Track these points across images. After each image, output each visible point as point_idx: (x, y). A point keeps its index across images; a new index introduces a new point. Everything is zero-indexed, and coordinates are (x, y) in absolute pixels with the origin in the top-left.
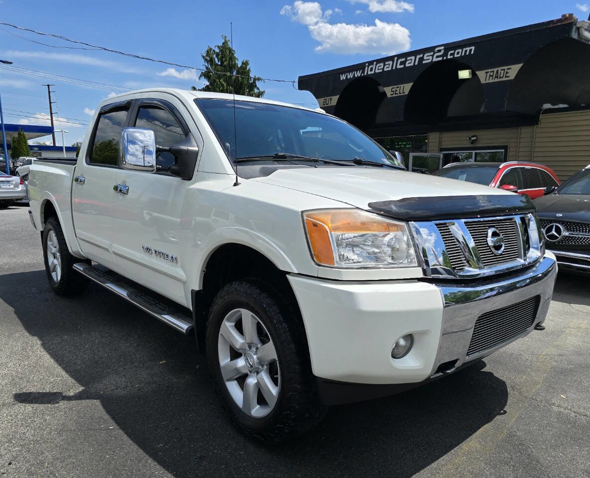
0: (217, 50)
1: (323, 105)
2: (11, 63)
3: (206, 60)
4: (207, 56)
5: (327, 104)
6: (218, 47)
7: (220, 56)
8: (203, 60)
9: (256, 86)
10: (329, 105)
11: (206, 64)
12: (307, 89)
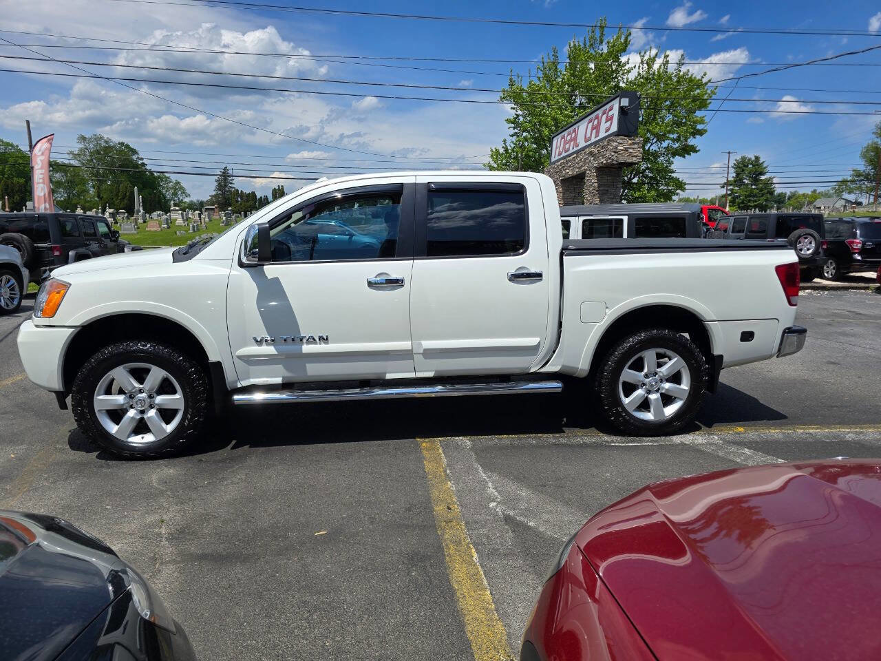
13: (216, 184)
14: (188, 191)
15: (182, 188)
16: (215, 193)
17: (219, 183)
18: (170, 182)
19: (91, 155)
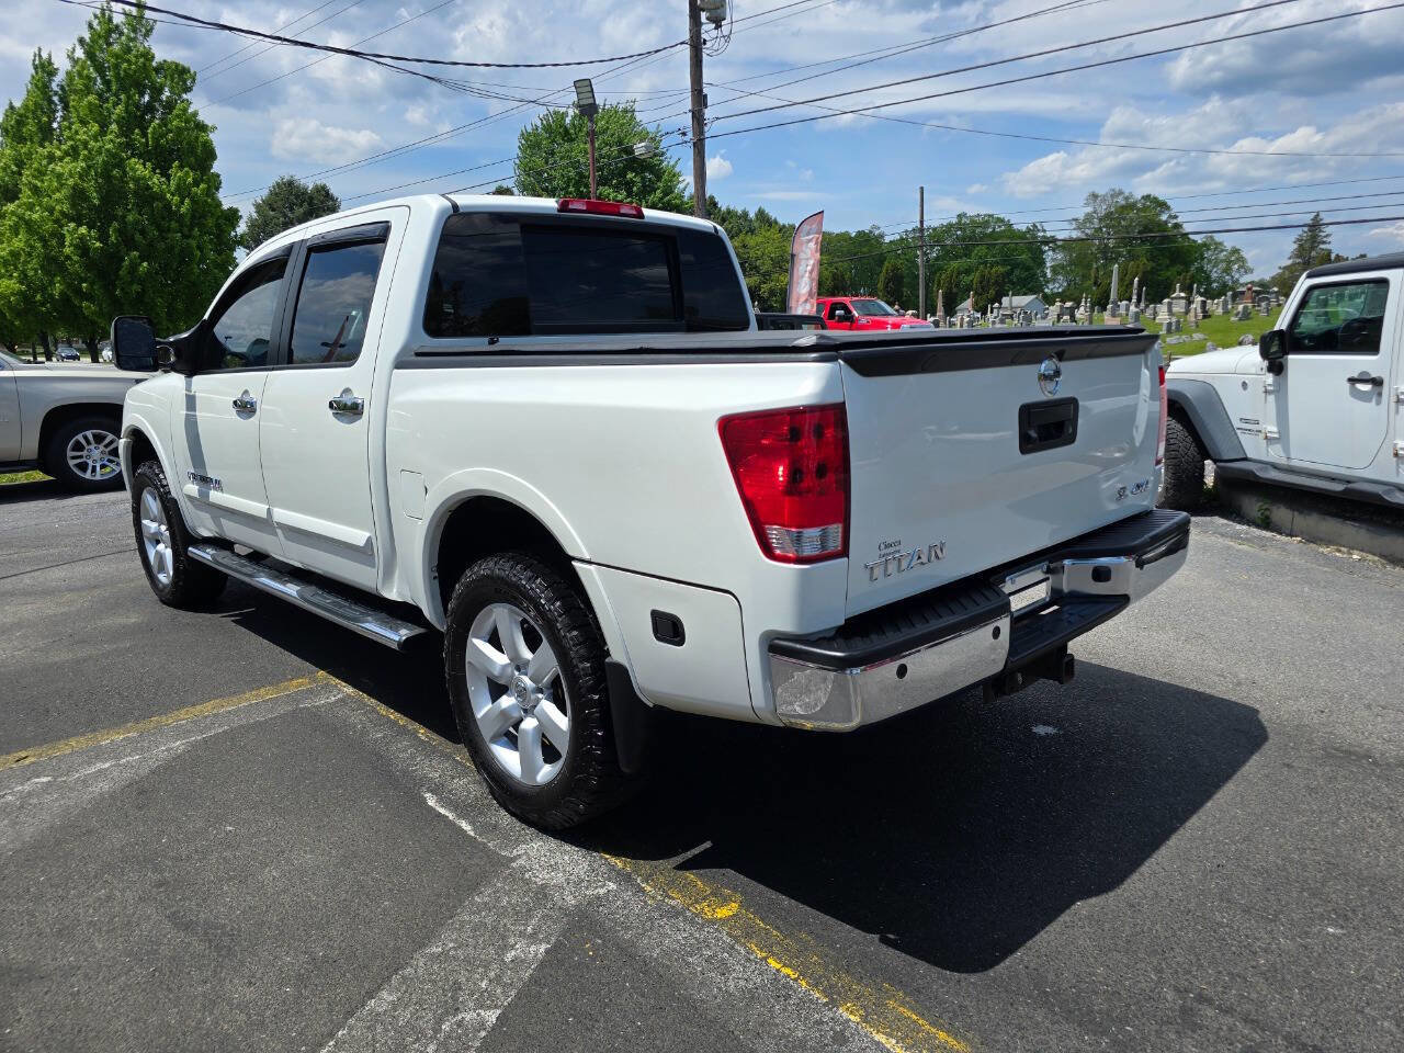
13: (1296, 246)
14: (1250, 264)
15: (1241, 260)
16: (1289, 262)
17: (1301, 246)
18: (1222, 251)
19: (1100, 220)
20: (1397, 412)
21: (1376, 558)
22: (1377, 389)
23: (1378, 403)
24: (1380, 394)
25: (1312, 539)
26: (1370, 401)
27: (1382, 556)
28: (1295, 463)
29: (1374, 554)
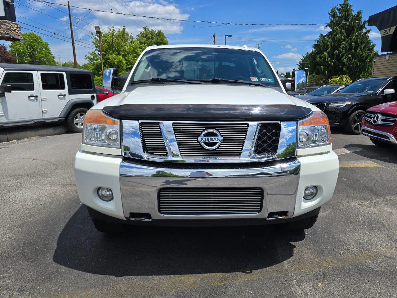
0: (339, 7)
1: (384, 35)
2: (231, 36)
3: (330, 15)
4: (331, 12)
5: (386, 34)
6: (340, 5)
7: (340, 11)
8: (329, 16)
9: (365, 27)
10: (388, 34)
11: (331, 18)
12: (374, 25)
20: (42, 103)
21: (38, 137)
22: (36, 98)
23: (37, 101)
24: (37, 99)
25: (18, 139)
26: (35, 101)
27: (39, 136)
28: (9, 121)
29: (37, 136)
